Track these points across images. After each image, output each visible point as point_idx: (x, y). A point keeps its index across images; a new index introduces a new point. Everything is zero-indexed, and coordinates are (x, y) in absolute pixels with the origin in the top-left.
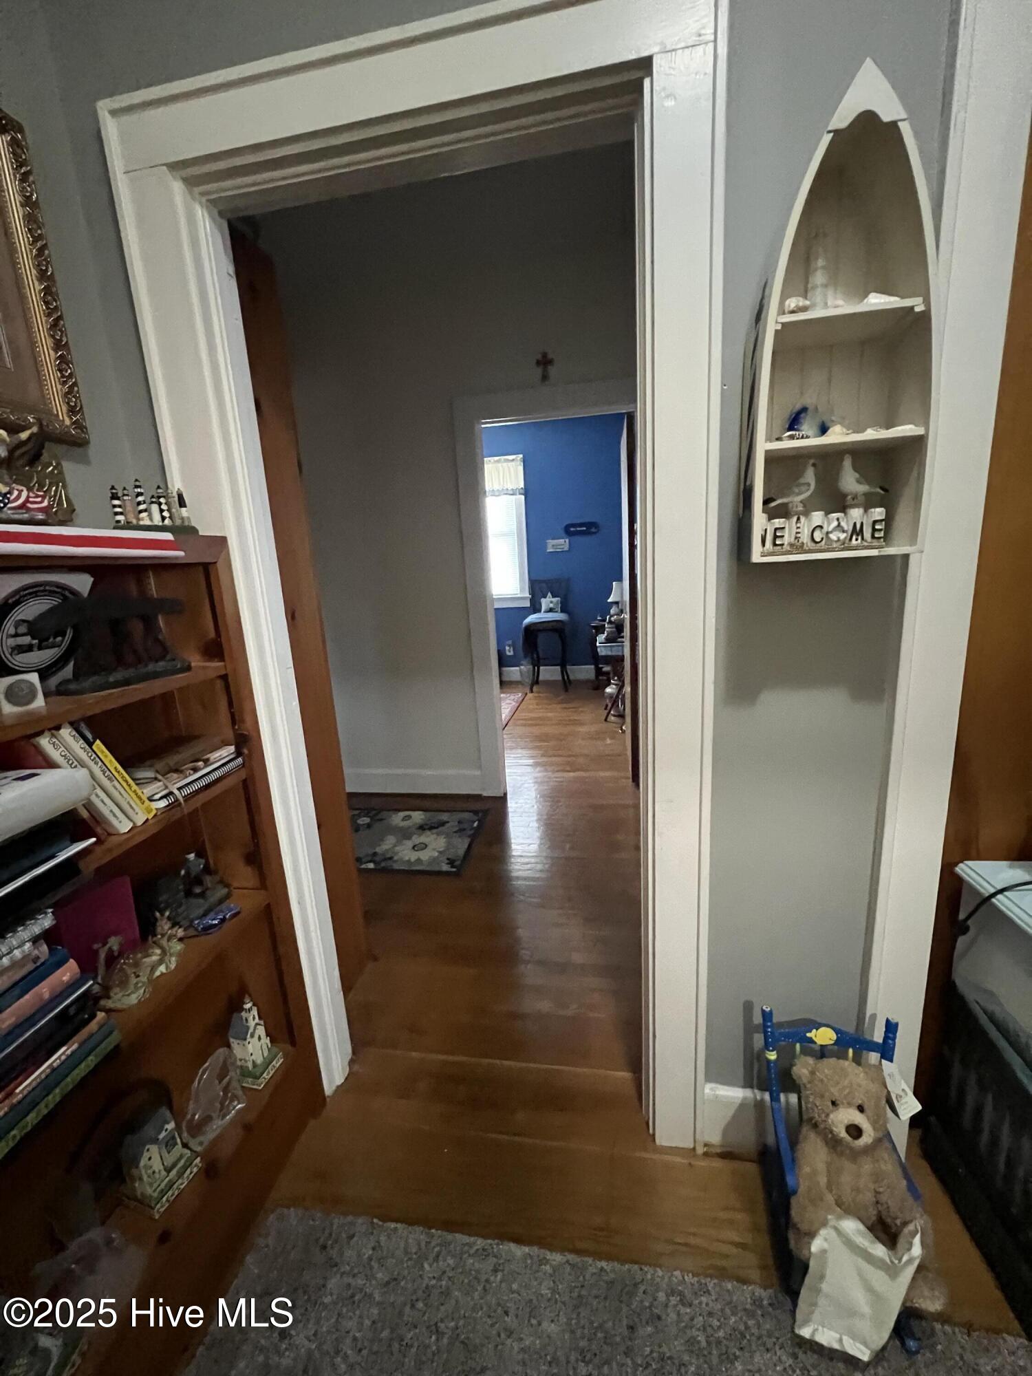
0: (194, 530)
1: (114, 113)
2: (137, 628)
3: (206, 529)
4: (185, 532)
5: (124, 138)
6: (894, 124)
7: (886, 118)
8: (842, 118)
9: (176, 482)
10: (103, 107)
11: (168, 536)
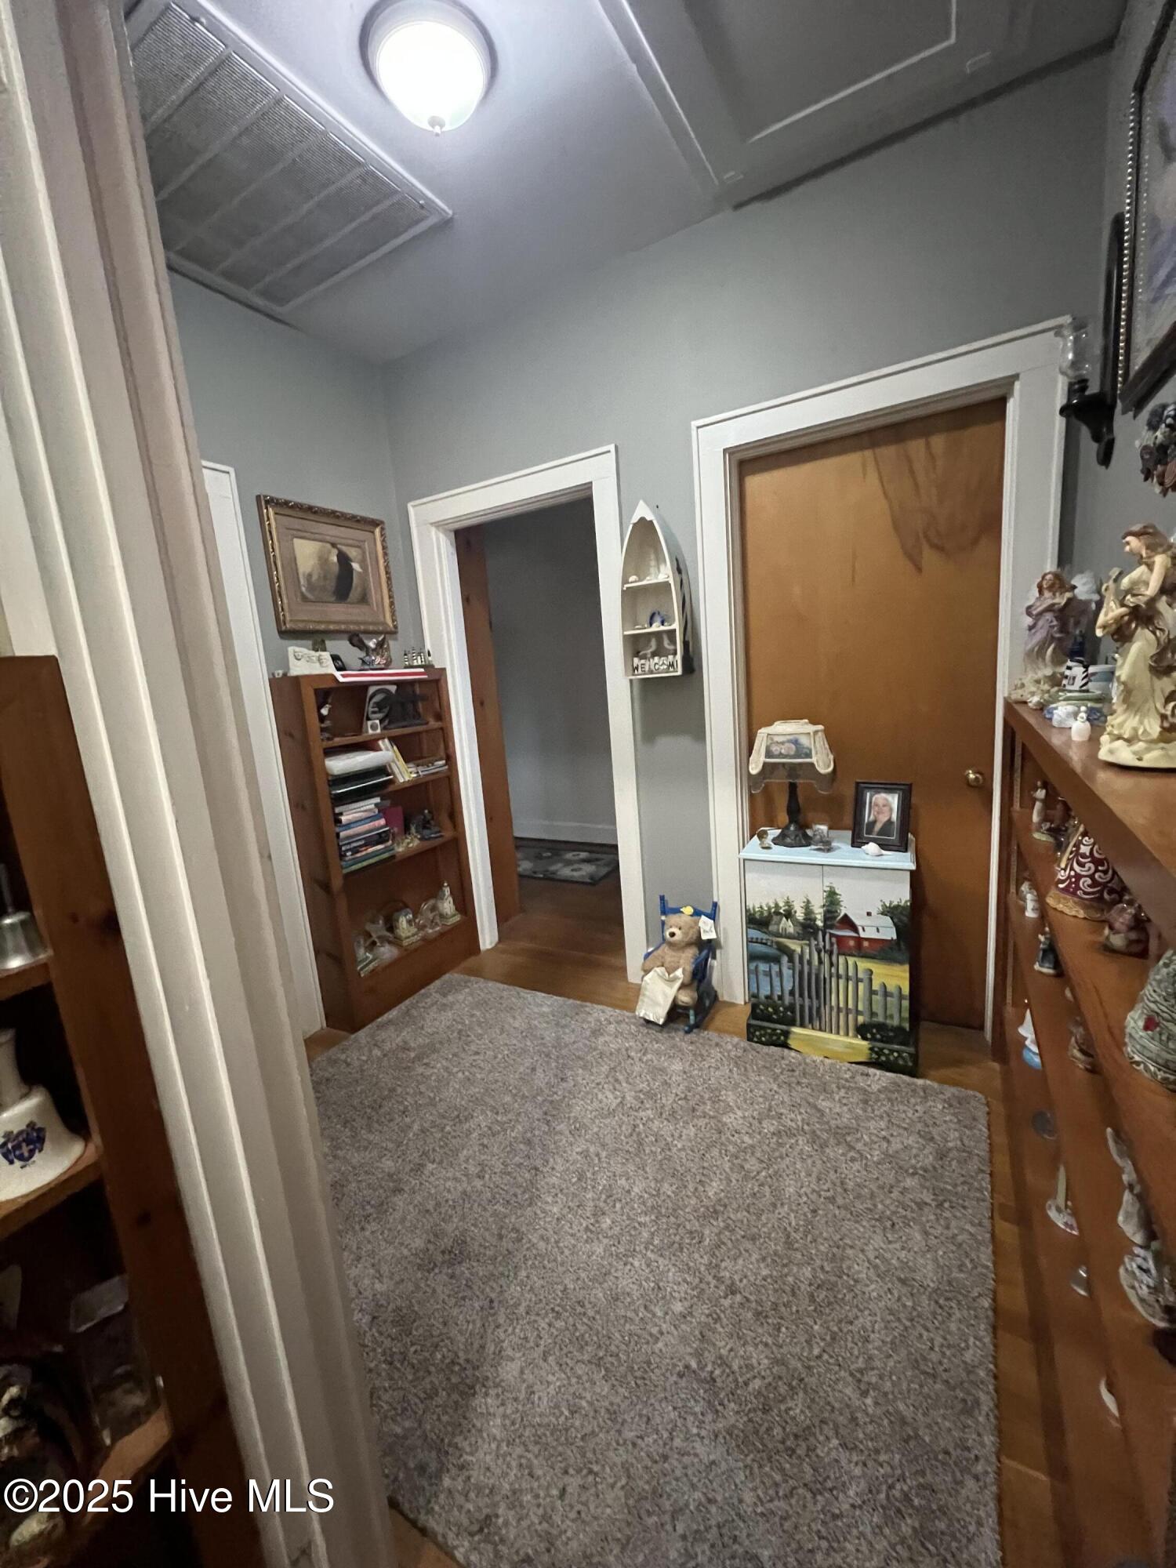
0: (433, 666)
1: (414, 506)
2: (410, 707)
3: (437, 666)
4: (428, 667)
5: (416, 515)
6: (651, 522)
7: (648, 519)
8: (635, 519)
9: (428, 646)
10: (410, 506)
11: (422, 670)
